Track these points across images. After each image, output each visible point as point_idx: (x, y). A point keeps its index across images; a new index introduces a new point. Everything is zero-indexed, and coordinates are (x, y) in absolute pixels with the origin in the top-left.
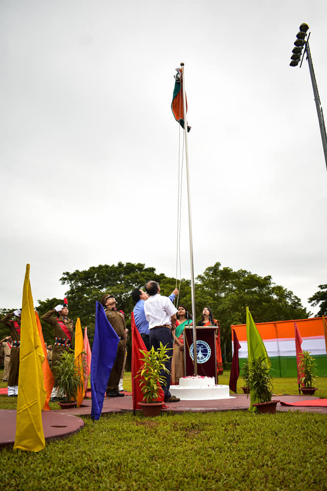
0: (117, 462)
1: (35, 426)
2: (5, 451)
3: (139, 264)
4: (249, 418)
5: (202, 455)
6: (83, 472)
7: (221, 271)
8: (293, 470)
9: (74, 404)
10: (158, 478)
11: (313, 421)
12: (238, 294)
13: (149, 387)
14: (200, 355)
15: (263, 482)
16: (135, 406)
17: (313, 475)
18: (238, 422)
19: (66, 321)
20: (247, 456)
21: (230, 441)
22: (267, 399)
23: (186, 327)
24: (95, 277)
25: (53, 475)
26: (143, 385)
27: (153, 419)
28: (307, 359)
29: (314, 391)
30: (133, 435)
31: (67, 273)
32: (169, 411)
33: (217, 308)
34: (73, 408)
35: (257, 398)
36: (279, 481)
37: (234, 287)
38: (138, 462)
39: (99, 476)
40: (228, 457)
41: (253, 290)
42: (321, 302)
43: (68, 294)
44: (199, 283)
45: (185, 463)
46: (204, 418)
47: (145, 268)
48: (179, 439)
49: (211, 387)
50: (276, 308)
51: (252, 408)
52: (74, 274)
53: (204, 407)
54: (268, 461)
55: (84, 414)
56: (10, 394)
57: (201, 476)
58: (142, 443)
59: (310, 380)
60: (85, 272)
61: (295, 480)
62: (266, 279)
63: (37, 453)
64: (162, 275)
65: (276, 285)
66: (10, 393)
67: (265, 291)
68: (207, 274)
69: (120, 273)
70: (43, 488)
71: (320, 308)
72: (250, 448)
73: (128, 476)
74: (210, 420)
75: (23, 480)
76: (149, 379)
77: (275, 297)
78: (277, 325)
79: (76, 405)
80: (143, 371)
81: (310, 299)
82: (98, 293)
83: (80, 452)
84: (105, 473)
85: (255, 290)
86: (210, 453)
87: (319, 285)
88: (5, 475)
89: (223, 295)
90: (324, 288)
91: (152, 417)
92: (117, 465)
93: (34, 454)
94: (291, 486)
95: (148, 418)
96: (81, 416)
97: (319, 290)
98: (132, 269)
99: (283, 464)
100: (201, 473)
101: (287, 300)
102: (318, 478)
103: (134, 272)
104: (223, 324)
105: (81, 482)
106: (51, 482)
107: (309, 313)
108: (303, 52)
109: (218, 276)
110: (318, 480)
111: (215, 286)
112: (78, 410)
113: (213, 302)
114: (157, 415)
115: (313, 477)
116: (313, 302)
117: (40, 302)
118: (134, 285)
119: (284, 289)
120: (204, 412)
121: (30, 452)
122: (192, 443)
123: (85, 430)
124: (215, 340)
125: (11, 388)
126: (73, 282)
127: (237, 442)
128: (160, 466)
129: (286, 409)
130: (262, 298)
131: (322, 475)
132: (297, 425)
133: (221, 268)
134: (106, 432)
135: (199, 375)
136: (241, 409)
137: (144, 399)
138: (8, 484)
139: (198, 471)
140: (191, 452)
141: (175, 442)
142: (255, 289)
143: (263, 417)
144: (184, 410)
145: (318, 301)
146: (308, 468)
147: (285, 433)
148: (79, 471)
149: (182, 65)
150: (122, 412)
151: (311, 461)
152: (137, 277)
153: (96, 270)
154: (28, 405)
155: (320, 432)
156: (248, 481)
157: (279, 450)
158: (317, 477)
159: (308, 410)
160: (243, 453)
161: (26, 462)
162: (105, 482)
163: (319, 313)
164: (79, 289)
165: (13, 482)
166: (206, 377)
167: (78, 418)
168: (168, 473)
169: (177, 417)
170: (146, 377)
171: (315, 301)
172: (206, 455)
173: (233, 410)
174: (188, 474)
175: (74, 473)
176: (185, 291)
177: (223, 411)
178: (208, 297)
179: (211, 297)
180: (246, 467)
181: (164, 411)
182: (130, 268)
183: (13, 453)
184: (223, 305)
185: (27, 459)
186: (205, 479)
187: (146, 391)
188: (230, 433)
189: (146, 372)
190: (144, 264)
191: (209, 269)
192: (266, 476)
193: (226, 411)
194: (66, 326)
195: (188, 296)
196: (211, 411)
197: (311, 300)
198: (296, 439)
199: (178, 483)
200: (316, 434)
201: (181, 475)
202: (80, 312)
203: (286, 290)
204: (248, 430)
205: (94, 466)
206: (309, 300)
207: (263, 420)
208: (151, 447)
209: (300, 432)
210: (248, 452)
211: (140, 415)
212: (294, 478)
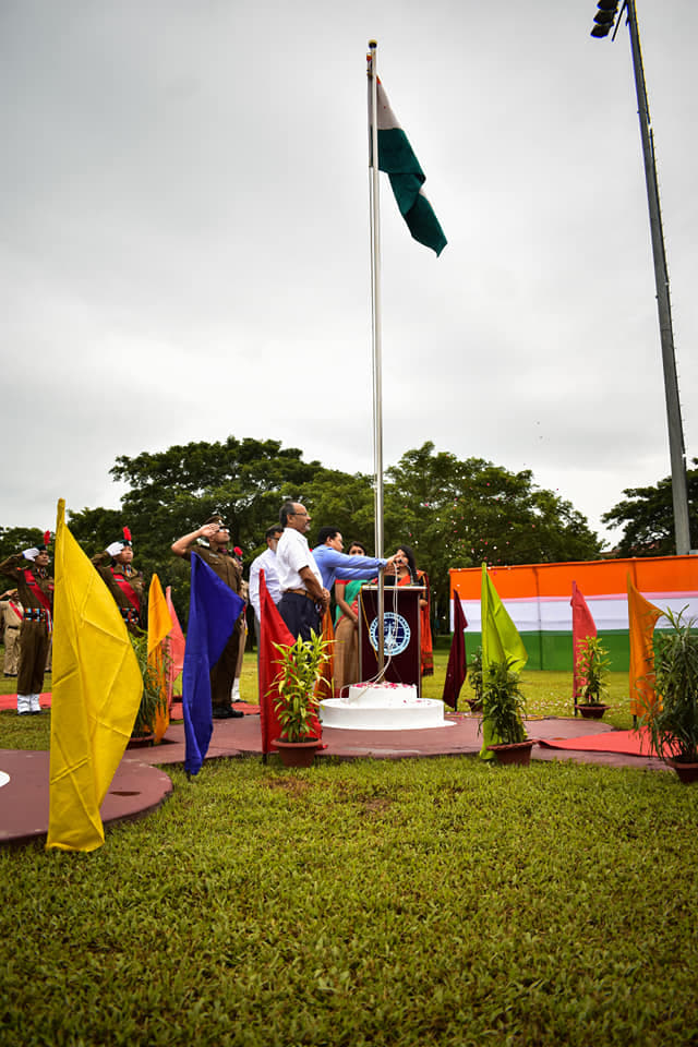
0: (239, 877)
1: (85, 806)
2: (30, 851)
3: (270, 442)
4: (480, 776)
5: (393, 860)
6: (180, 900)
7: (433, 458)
8: (556, 896)
9: (147, 738)
10: (315, 911)
11: (597, 784)
12: (465, 505)
13: (291, 714)
14: (390, 640)
15: (502, 921)
16: (267, 746)
17: (590, 906)
18: (460, 784)
19: (128, 573)
20: (476, 861)
21: (445, 828)
22: (515, 738)
23: (364, 587)
24: (181, 466)
25: (126, 905)
26: (282, 708)
27: (302, 773)
28: (593, 652)
29: (603, 711)
30: (264, 810)
31: (125, 459)
32: (330, 756)
33: (423, 531)
34: (147, 746)
35: (496, 735)
36: (530, 918)
37: (458, 493)
38: (278, 875)
39: (209, 906)
40: (440, 864)
41: (496, 497)
42: (626, 522)
43: (128, 499)
44: (390, 481)
45: (362, 876)
46: (397, 774)
47: (281, 449)
48: (350, 822)
49: (408, 706)
50: (537, 534)
51: (485, 753)
52: (139, 461)
53: (396, 747)
54: (512, 874)
55: (170, 761)
56: (21, 710)
57: (392, 906)
58: (283, 830)
59: (595, 691)
60: (160, 457)
61: (558, 917)
62: (520, 476)
63: (90, 853)
64: (316, 463)
65: (541, 489)
66: (23, 708)
67: (518, 500)
68: (406, 465)
69: (232, 459)
70: (110, 934)
71: (624, 533)
72: (480, 844)
73: (260, 907)
74: (407, 779)
75: (72, 917)
76: (292, 699)
77: (537, 512)
78: (539, 571)
79: (152, 741)
80: (282, 684)
81: (605, 515)
82: (187, 501)
83: (169, 851)
84: (219, 901)
85: (500, 499)
86: (407, 855)
87: (625, 489)
88: (38, 907)
89: (435, 505)
90: (634, 495)
91: (299, 768)
92: (240, 881)
93: (86, 857)
94: (551, 930)
95: (291, 769)
96: (165, 766)
97: (625, 498)
98: (255, 450)
99: (539, 881)
100: (393, 901)
101: (561, 518)
102: (599, 914)
103: (260, 458)
104: (434, 562)
105: (178, 920)
106: (123, 921)
107: (601, 543)
108: (619, 8)
109: (427, 469)
110: (598, 918)
111: (421, 488)
112: (159, 753)
113: (415, 520)
114: (308, 765)
115: (591, 912)
116: (611, 521)
117: (71, 515)
118: (259, 483)
119: (556, 497)
120: (397, 759)
121: (77, 853)
122: (375, 832)
123: (173, 800)
124: (419, 609)
125: (23, 699)
126: (135, 477)
127: (457, 831)
128: (319, 883)
129: (549, 754)
130: (512, 514)
131: (607, 908)
132: (567, 794)
133: (434, 454)
134: (214, 805)
135: (388, 680)
136: (466, 754)
137: (283, 733)
138: (46, 925)
139: (388, 898)
140: (373, 852)
141: (344, 828)
142: (499, 496)
143: (506, 774)
144: (357, 754)
145: (621, 520)
146: (583, 891)
147: (544, 811)
148: (172, 896)
149: (373, 45)
150: (242, 756)
151: (589, 875)
152: (265, 468)
153: (183, 453)
154: (71, 767)
155: (608, 811)
156: (475, 917)
157: (532, 850)
158: (597, 910)
159: (588, 757)
160: (468, 857)
161: (72, 876)
162: (220, 919)
163: (621, 544)
164: (149, 490)
165: (54, 921)
166: (400, 685)
167: (159, 771)
168: (334, 899)
169: (346, 770)
170: (287, 694)
171: (616, 519)
172: (400, 859)
173: (450, 755)
174: (369, 904)
175: (163, 901)
176: (361, 498)
177: (432, 757)
178: (406, 510)
179: (412, 509)
180: (472, 887)
181: (322, 756)
182: (252, 451)
183: (47, 856)
184: (434, 526)
185: (73, 868)
186: (399, 913)
187: (286, 720)
188: (445, 810)
189: (287, 685)
190: (280, 442)
191: (411, 455)
192: (508, 907)
193: (438, 756)
194: (130, 583)
195: (366, 507)
196: (410, 757)
197: (608, 517)
198: (565, 825)
199: (352, 923)
200: (601, 815)
201: (356, 904)
202: (152, 536)
203: (558, 500)
204: (477, 803)
205: (199, 884)
206: (602, 518)
207: (506, 781)
208: (299, 841)
209: (572, 809)
210: (476, 854)
211: (276, 764)
212: (557, 913)
